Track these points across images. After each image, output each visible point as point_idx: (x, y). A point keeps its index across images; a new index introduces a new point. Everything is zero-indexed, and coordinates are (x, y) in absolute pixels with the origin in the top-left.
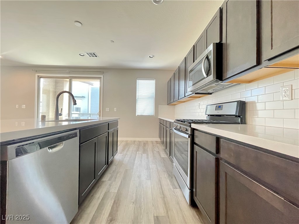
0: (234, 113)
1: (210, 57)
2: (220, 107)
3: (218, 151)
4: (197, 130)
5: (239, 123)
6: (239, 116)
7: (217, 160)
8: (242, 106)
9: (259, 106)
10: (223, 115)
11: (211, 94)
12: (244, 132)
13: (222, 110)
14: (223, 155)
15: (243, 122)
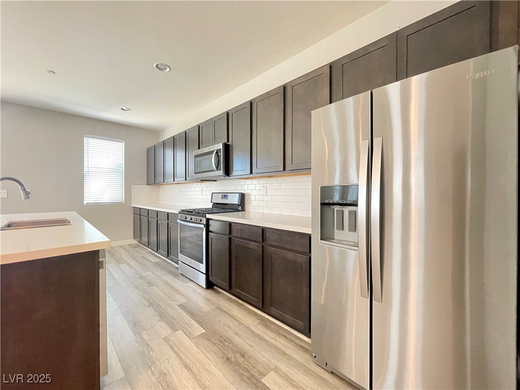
0: (237, 203)
1: (219, 154)
2: (225, 196)
3: (230, 233)
4: (211, 219)
5: (240, 211)
6: (240, 205)
7: (230, 239)
8: (243, 197)
9: (252, 198)
10: (229, 204)
11: (216, 181)
12: (243, 217)
13: (227, 199)
14: (234, 233)
15: (243, 210)
